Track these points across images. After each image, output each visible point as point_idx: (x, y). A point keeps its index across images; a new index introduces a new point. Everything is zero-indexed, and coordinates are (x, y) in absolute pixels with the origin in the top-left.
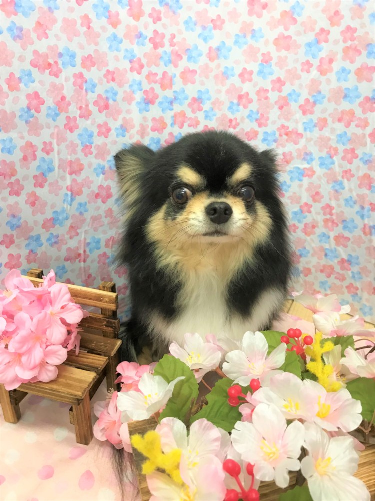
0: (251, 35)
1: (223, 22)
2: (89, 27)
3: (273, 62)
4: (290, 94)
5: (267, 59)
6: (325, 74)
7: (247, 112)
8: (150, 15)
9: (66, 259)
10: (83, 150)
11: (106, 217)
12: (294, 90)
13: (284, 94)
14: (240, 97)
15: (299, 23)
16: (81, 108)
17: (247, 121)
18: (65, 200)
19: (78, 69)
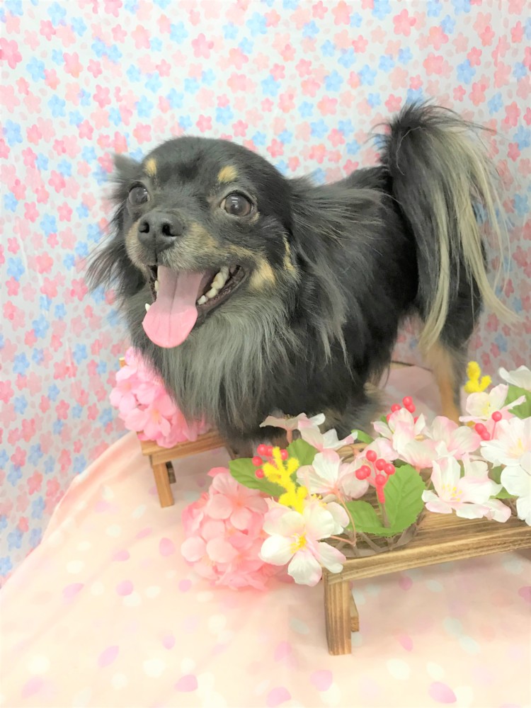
0: (201, 78)
2: (27, 93)
3: (231, 105)
4: (255, 137)
6: (288, 111)
8: (89, 69)
9: (56, 377)
10: (49, 241)
11: (86, 317)
12: (259, 133)
15: (250, 60)
16: (37, 191)
18: (41, 306)
19: (26, 144)
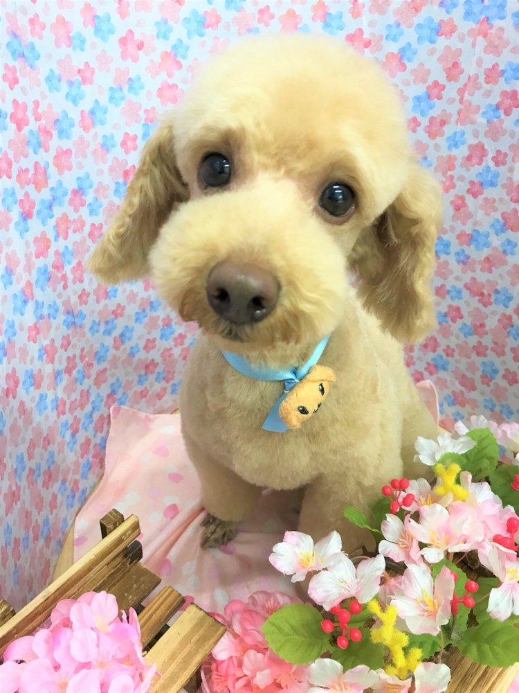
0: (127, 86)
1: (93, 73)
5: (151, 117)
8: (4, 78)
14: (126, 174)
15: (184, 68)
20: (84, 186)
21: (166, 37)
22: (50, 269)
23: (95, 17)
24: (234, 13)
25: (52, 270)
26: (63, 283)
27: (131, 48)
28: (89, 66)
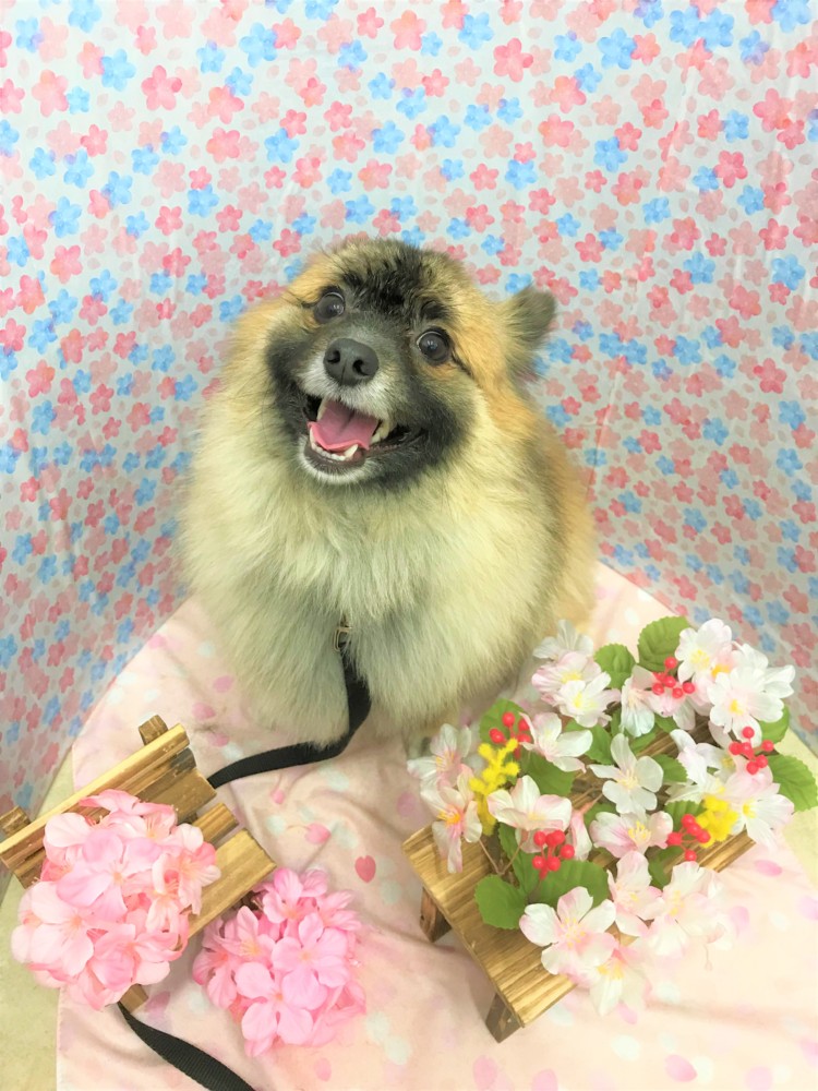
0: (161, 144)
1: (104, 135)
3: (214, 183)
4: (254, 230)
5: (201, 181)
6: (310, 185)
7: (185, 281)
12: (260, 222)
13: (242, 232)
14: (167, 261)
15: (247, 106)
17: (187, 295)
20: (102, 288)
21: (215, 67)
22: (55, 404)
23: (101, 60)
24: (319, 23)
25: (59, 404)
26: (77, 417)
27: (162, 91)
28: (97, 129)
